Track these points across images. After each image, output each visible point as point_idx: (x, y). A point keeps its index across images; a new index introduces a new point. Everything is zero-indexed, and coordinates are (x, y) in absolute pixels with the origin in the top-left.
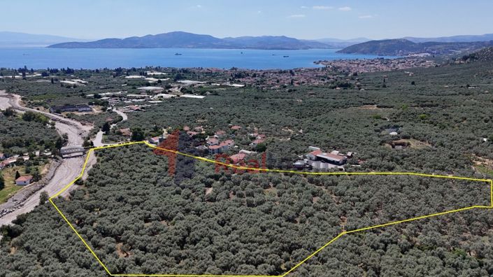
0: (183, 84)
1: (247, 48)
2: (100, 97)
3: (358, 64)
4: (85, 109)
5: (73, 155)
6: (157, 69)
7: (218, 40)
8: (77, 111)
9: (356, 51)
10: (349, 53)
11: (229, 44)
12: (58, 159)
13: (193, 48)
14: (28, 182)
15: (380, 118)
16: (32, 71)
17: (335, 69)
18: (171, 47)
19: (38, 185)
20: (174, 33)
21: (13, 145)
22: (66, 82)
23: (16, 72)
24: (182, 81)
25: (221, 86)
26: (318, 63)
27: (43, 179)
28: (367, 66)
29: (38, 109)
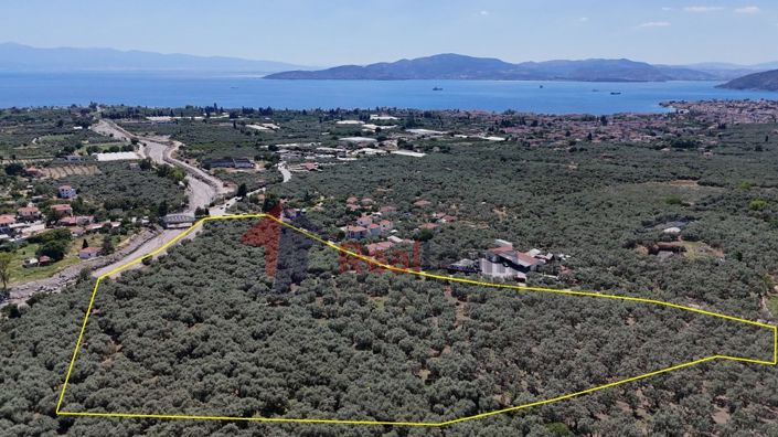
0: (412, 134)
1: (556, 78)
2: (277, 149)
3: (741, 109)
4: (243, 165)
5: (181, 225)
6: (389, 112)
7: (510, 66)
8: (233, 167)
9: (754, 86)
10: (741, 88)
11: (525, 73)
12: (155, 229)
13: (467, 79)
14: (94, 254)
15: (680, 203)
16: (222, 111)
17: (692, 114)
18: (434, 78)
19: (105, 260)
20: (441, 57)
21: (116, 207)
22: (255, 127)
23: (200, 112)
24: (412, 131)
25: (468, 140)
26: (666, 106)
27: (116, 254)
28: (759, 111)
29: (187, 162)
